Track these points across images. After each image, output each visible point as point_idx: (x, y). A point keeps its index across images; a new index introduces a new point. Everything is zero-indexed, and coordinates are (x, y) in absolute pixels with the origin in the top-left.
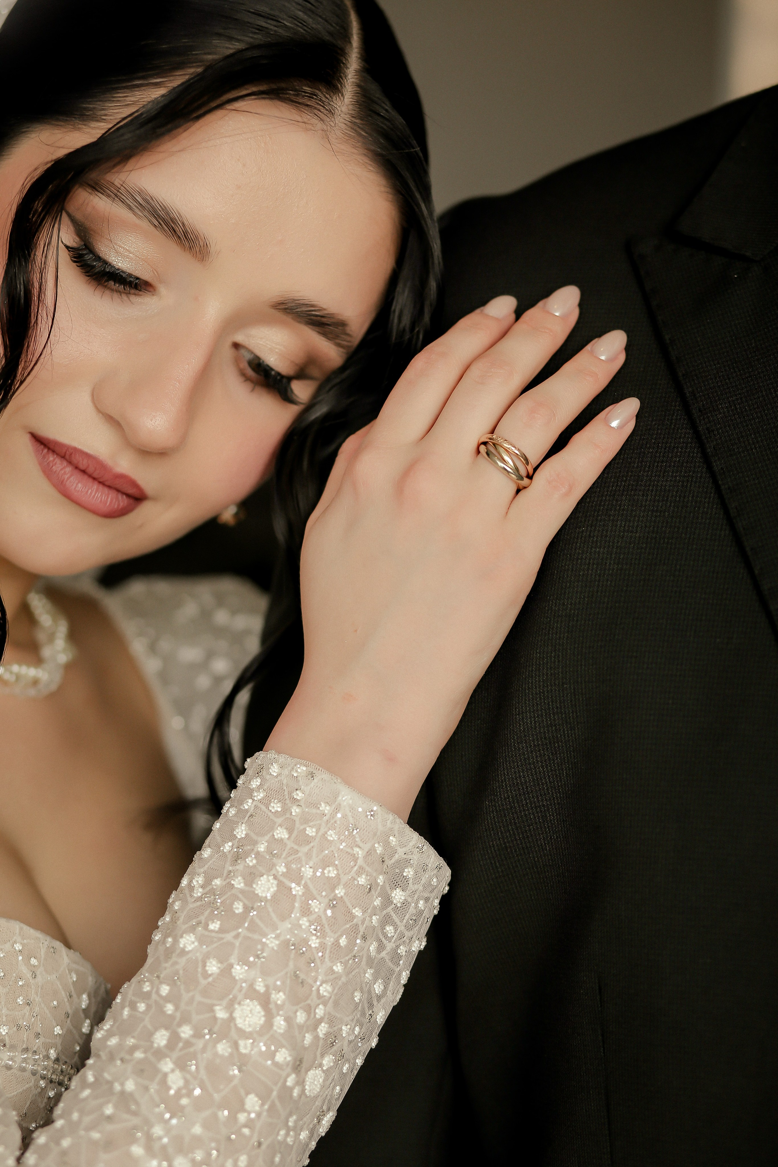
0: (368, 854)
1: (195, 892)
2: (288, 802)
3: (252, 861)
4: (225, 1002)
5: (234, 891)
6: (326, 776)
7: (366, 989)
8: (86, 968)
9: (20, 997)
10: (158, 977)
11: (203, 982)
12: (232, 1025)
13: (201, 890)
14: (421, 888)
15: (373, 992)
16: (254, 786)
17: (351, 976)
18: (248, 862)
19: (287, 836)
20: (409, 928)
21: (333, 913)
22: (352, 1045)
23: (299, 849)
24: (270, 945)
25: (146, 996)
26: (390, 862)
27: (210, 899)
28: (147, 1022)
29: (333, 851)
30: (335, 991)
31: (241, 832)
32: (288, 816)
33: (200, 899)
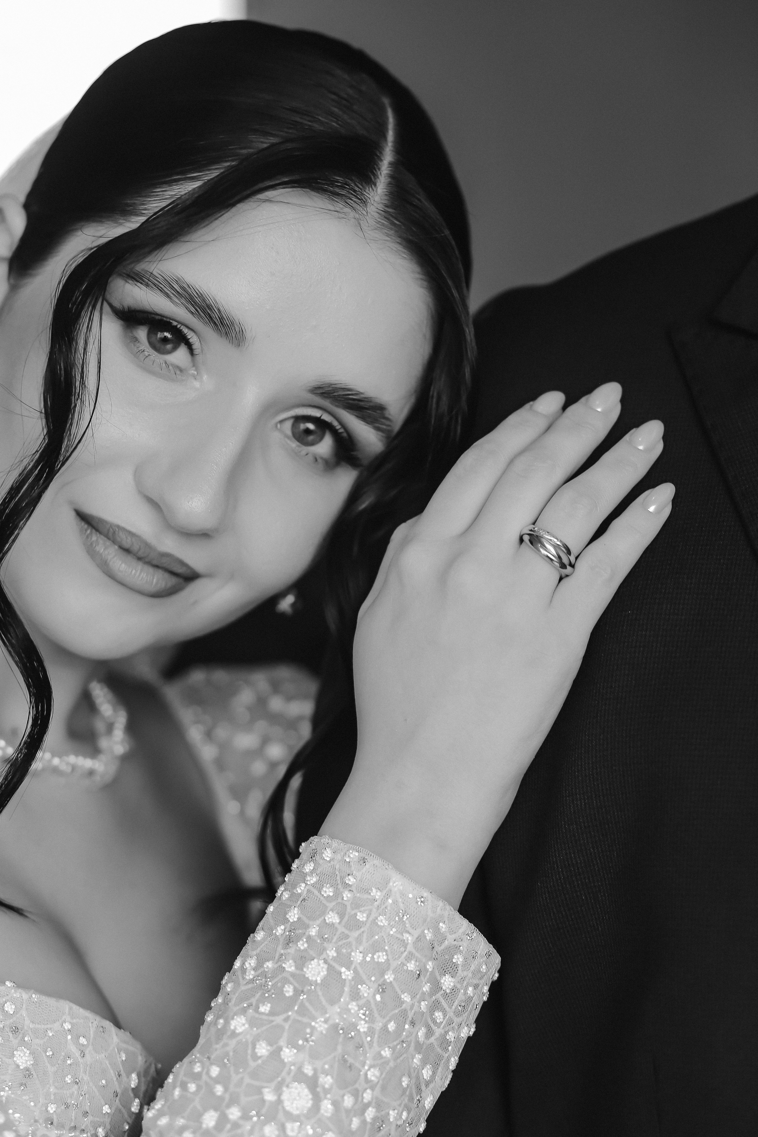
0: (418, 940)
1: (247, 974)
2: (340, 886)
3: (303, 945)
4: (273, 1085)
5: (284, 975)
6: (377, 862)
7: (414, 1075)
8: (136, 1048)
9: (69, 1076)
10: (209, 1058)
11: (252, 1064)
12: (280, 1107)
13: (253, 972)
14: (470, 975)
15: (421, 1077)
16: (307, 871)
17: (399, 1061)
18: (299, 946)
19: (338, 921)
20: (458, 1014)
21: (381, 998)
22: (400, 1129)
23: (349, 934)
24: (319, 1029)
25: (196, 1077)
26: (439, 949)
27: (261, 981)
28: (197, 1103)
29: (383, 936)
30: (383, 1076)
31: (293, 915)
32: (340, 900)
33: (252, 981)
